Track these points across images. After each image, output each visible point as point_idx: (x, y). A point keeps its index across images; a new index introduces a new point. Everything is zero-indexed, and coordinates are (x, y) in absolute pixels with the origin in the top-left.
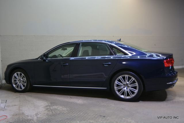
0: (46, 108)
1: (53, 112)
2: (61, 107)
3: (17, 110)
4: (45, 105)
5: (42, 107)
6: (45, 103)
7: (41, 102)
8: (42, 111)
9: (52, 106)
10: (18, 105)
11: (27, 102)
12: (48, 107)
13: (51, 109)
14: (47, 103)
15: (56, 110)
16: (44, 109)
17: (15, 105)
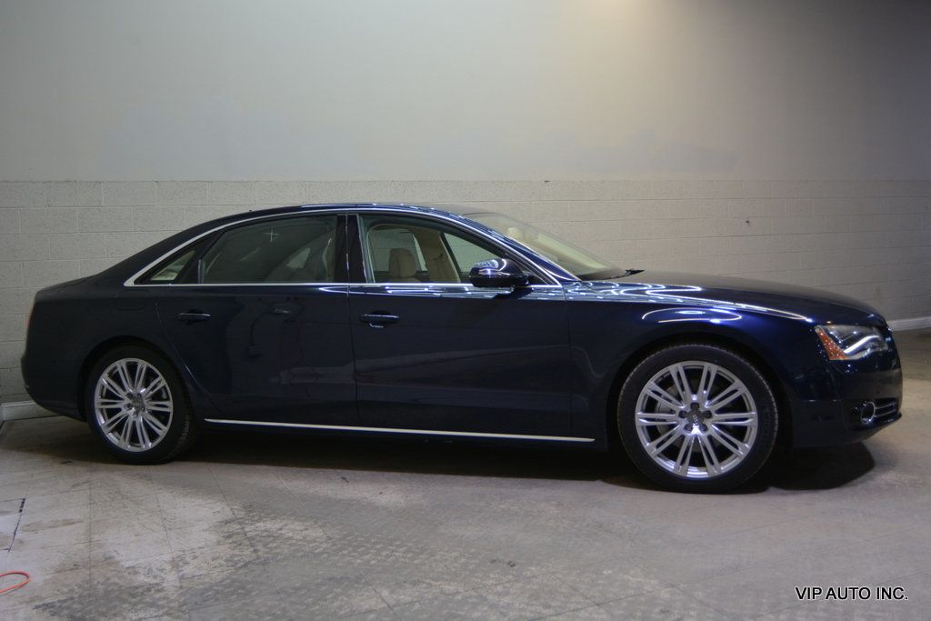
0: (226, 529)
1: (260, 547)
2: (297, 526)
3: (81, 546)
4: (220, 517)
5: (206, 527)
6: (218, 507)
7: (199, 501)
8: (200, 545)
9: (253, 522)
10: (80, 521)
11: (125, 507)
12: (235, 527)
13: (249, 535)
14: (227, 509)
15: (273, 541)
16: (214, 538)
17: (68, 523)
